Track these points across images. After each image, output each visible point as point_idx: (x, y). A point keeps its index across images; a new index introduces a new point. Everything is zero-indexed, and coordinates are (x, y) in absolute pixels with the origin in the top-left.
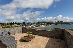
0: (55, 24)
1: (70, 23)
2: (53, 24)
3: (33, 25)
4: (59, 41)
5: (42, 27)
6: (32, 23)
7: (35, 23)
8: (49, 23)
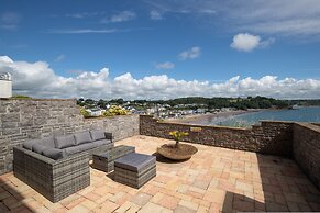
0: (237, 108)
1: (294, 102)
2: (231, 105)
3: (152, 110)
4: (275, 161)
5: (187, 117)
6: (150, 102)
7: (161, 103)
8: (214, 104)
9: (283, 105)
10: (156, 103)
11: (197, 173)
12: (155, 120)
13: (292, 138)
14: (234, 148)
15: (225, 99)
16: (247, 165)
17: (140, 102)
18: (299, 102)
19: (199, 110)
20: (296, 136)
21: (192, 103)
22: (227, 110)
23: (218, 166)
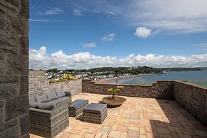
0: (133, 73)
1: (164, 69)
2: (129, 72)
4: (166, 102)
5: (103, 80)
6: (77, 71)
7: (85, 71)
8: (119, 71)
9: (158, 71)
10: (82, 71)
11: (129, 112)
12: (93, 83)
13: (173, 89)
14: (144, 96)
15: (126, 68)
16: (154, 105)
17: (70, 71)
18: (166, 69)
19: (110, 75)
20: (176, 88)
21: (106, 71)
22: (127, 75)
23: (139, 107)
